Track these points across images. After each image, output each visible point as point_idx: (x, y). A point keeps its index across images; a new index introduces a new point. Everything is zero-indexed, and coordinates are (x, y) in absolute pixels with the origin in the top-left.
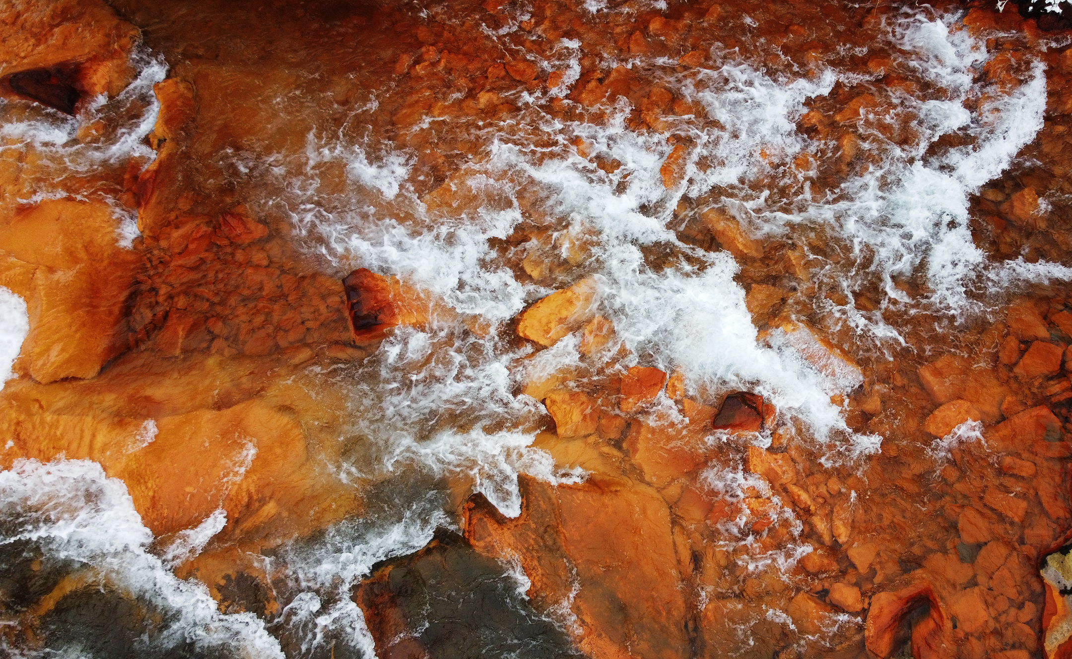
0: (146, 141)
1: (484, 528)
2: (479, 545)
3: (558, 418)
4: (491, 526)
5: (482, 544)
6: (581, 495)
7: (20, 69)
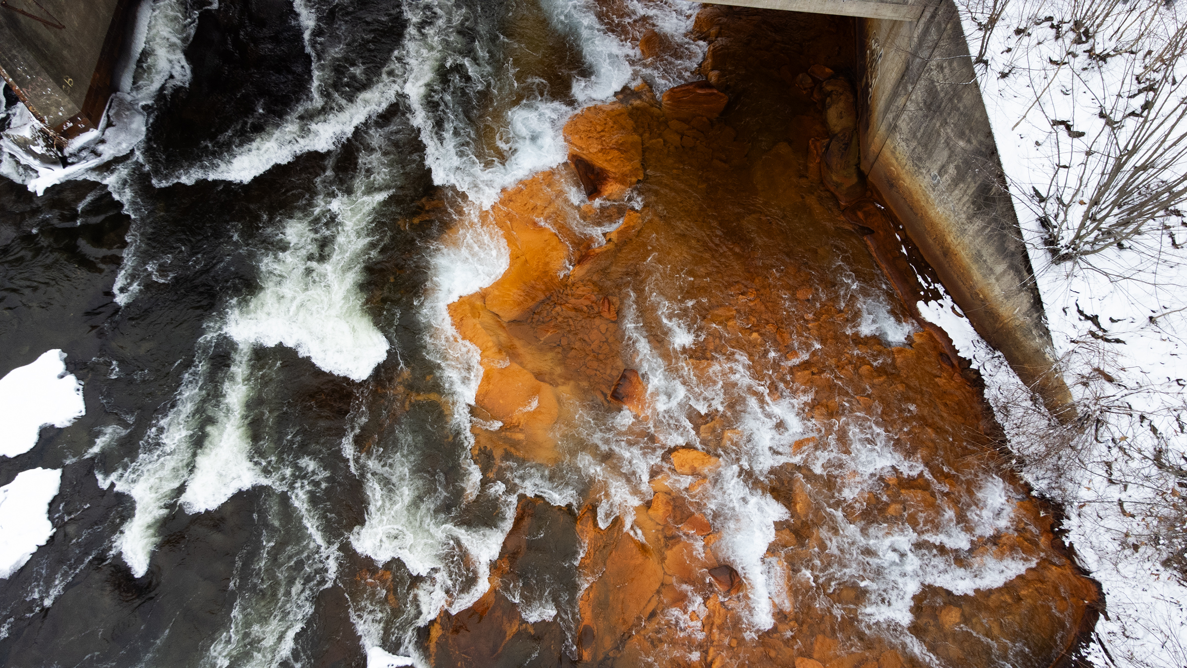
0: (604, 235)
1: (587, 521)
2: (579, 527)
3: (654, 505)
4: (590, 523)
5: (580, 527)
6: (633, 545)
7: (584, 157)
